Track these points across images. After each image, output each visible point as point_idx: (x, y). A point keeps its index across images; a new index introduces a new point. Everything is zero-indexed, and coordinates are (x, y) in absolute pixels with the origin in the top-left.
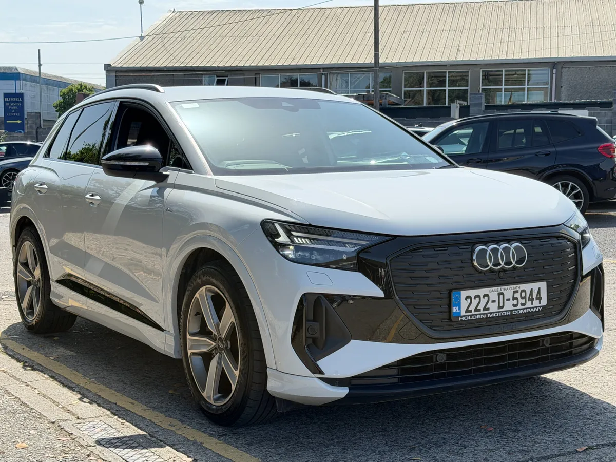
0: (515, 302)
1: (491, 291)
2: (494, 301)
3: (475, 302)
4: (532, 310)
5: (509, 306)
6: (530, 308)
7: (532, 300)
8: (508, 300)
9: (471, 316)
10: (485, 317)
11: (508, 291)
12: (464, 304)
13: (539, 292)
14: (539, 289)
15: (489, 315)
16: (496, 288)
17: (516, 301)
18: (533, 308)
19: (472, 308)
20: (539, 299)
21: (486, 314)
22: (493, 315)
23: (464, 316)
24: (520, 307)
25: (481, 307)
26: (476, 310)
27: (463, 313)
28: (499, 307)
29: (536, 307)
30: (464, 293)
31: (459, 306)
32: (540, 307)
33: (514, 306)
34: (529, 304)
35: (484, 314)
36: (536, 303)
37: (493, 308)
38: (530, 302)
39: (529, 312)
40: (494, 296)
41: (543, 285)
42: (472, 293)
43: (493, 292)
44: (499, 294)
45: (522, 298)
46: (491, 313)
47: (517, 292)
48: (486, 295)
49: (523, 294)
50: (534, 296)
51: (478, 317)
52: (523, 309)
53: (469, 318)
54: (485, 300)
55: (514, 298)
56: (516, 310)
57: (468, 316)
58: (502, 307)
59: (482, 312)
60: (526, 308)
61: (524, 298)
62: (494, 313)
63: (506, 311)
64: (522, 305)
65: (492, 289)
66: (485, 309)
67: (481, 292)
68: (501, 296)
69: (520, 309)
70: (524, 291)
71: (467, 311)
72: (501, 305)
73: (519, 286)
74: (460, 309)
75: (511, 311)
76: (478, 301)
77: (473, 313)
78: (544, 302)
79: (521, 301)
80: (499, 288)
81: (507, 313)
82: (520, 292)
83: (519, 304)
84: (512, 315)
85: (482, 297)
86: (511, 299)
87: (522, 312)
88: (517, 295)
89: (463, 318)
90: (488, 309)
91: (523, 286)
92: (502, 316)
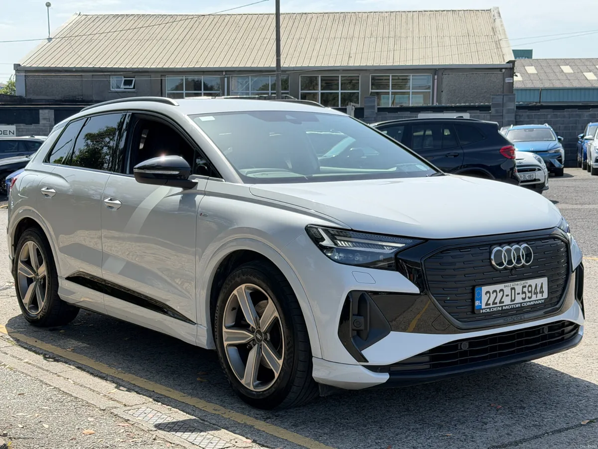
2: (507, 296)
3: (493, 296)
4: (537, 302)
5: (519, 299)
6: (535, 301)
7: (536, 293)
8: (518, 294)
9: (490, 308)
10: (500, 309)
11: (518, 286)
12: (485, 298)
13: (542, 287)
14: (542, 284)
15: (504, 307)
16: (509, 284)
17: (524, 295)
18: (538, 300)
19: (491, 302)
20: (542, 292)
21: (502, 306)
22: (507, 307)
23: (484, 309)
24: (527, 300)
25: (498, 300)
26: (494, 303)
27: (483, 306)
28: (512, 301)
29: (540, 300)
30: (485, 289)
31: (480, 299)
32: (543, 299)
33: (523, 299)
34: (534, 298)
35: (499, 307)
36: (539, 296)
37: (507, 301)
38: (535, 295)
39: (534, 304)
40: (507, 291)
41: (544, 281)
42: (491, 288)
43: (506, 287)
44: (512, 289)
45: (529, 292)
46: (505, 306)
47: (525, 287)
48: (502, 290)
49: (530, 289)
50: (538, 291)
51: (495, 309)
52: (530, 302)
53: (488, 310)
54: (500, 295)
55: (523, 293)
56: (525, 302)
57: (487, 308)
58: (514, 300)
59: (498, 305)
60: (532, 301)
61: (531, 292)
62: (508, 305)
63: (517, 304)
64: (529, 298)
65: (506, 284)
66: (501, 302)
67: (498, 287)
68: (513, 291)
69: (528, 302)
70: (530, 286)
71: (487, 304)
72: (513, 299)
73: (526, 281)
74: (481, 303)
75: (521, 303)
76: (495, 295)
77: (491, 306)
78: (545, 295)
79: (529, 295)
80: (512, 284)
81: (517, 306)
82: (527, 287)
83: (527, 298)
84: (521, 307)
85: (498, 292)
86: (521, 293)
87: (529, 304)
88: (525, 290)
89: (484, 311)
90: (503, 302)
91: (530, 282)
92: (514, 308)
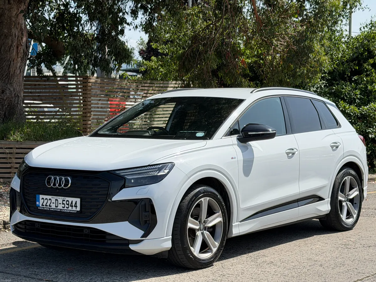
0: (63, 206)
1: (52, 198)
2: (53, 203)
4: (71, 211)
5: (60, 207)
6: (70, 210)
7: (72, 206)
8: (60, 204)
9: (43, 208)
10: (49, 209)
11: (60, 199)
12: (41, 201)
14: (76, 202)
15: (51, 209)
16: (55, 197)
18: (72, 211)
19: (44, 204)
20: (76, 207)
21: (50, 208)
22: (52, 209)
23: (40, 207)
24: (65, 208)
25: (48, 204)
26: (46, 205)
27: (41, 206)
28: (56, 207)
29: (74, 211)
30: (41, 196)
31: (39, 202)
32: (76, 211)
33: (63, 207)
34: (70, 208)
35: (48, 208)
36: (74, 208)
37: (53, 206)
38: (71, 207)
39: (70, 212)
40: (53, 200)
41: (78, 200)
42: (45, 197)
43: (53, 198)
44: (56, 200)
45: (67, 204)
46: (52, 208)
47: (64, 201)
48: (50, 199)
50: (73, 205)
51: (46, 209)
52: (67, 210)
53: (42, 208)
54: (49, 202)
55: (63, 204)
56: (63, 210)
57: (42, 207)
58: (57, 207)
59: (48, 207)
60: (68, 210)
61: (68, 204)
62: (53, 208)
63: (58, 209)
64: (67, 208)
65: (53, 197)
66: (50, 206)
67: (49, 197)
68: (57, 201)
69: (65, 210)
70: (68, 201)
71: (42, 205)
72: (57, 206)
73: (65, 198)
74: (39, 203)
75: (61, 210)
76: (47, 201)
77: (45, 207)
78: (78, 209)
79: (67, 206)
80: (56, 197)
81: (59, 210)
82: (66, 201)
83: (65, 207)
84: (61, 211)
85: (48, 200)
86: (62, 204)
87: (66, 211)
88: (65, 202)
89: (40, 208)
90: (51, 206)
91: (67, 199)
92: (56, 211)
